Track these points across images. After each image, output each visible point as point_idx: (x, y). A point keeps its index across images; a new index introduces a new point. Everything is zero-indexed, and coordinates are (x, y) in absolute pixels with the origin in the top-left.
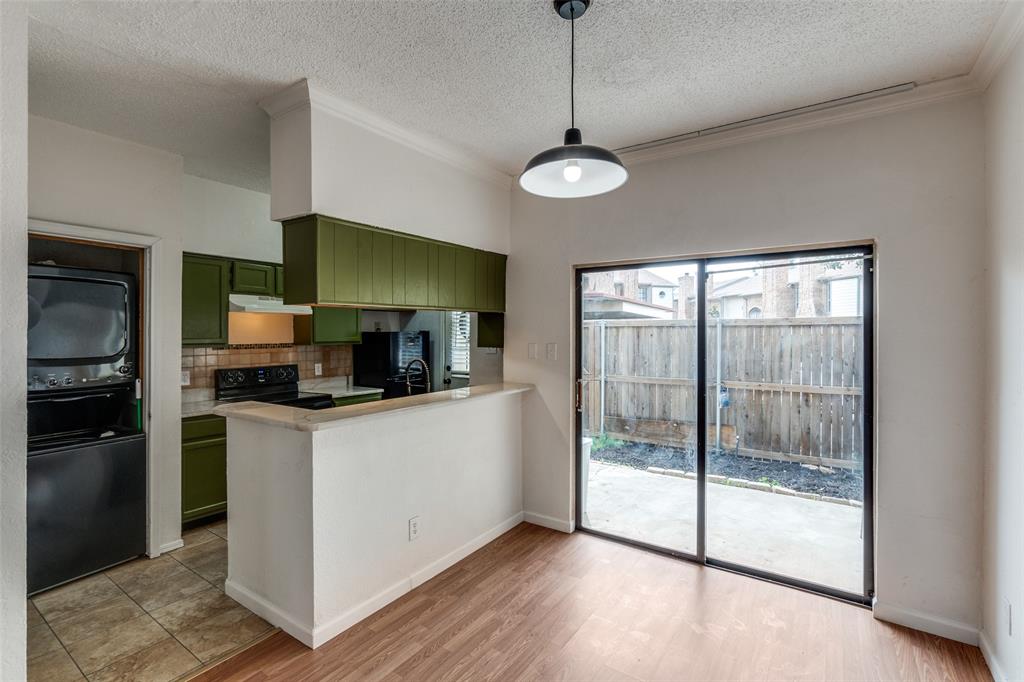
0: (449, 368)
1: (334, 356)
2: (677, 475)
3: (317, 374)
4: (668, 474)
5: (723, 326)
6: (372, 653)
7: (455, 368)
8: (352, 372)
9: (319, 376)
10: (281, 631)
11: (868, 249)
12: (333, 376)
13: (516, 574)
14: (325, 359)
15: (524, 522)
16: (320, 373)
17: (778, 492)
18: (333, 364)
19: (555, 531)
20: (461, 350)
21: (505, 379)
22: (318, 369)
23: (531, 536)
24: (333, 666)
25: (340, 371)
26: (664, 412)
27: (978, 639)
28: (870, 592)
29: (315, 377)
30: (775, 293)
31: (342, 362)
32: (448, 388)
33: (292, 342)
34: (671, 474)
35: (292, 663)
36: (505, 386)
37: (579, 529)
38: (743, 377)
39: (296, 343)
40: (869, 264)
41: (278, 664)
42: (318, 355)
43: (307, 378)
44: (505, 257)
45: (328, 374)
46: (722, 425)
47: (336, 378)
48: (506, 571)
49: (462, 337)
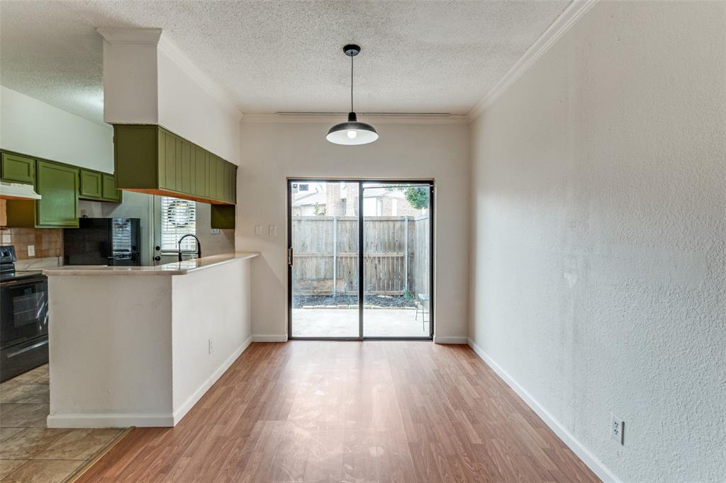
0: (158, 248)
1: (45, 238)
2: (321, 308)
3: (30, 255)
4: (316, 308)
5: (338, 221)
6: (217, 417)
7: (164, 248)
8: (62, 253)
9: (32, 257)
10: (134, 428)
11: (431, 182)
12: (45, 257)
13: (271, 365)
14: (38, 242)
15: (252, 343)
16: (34, 255)
17: (374, 308)
18: (45, 246)
19: (276, 343)
20: (171, 234)
21: (237, 249)
22: (31, 250)
23: (263, 348)
24: (196, 429)
25: (52, 252)
26: (302, 275)
27: (467, 340)
28: (432, 334)
29: (28, 258)
30: (333, 204)
31: (53, 245)
32: (158, 264)
33: (5, 224)
34: (318, 308)
35: (167, 436)
36: (237, 255)
37: (290, 339)
38: (347, 249)
39: (9, 226)
40: (432, 189)
41: (155, 440)
42: (32, 237)
43: (21, 259)
44: (236, 167)
45: (40, 255)
46: (337, 279)
47: (48, 258)
48: (264, 364)
49: (170, 223)
